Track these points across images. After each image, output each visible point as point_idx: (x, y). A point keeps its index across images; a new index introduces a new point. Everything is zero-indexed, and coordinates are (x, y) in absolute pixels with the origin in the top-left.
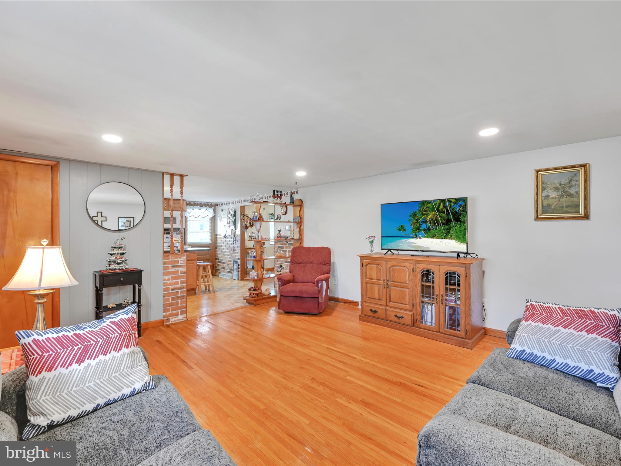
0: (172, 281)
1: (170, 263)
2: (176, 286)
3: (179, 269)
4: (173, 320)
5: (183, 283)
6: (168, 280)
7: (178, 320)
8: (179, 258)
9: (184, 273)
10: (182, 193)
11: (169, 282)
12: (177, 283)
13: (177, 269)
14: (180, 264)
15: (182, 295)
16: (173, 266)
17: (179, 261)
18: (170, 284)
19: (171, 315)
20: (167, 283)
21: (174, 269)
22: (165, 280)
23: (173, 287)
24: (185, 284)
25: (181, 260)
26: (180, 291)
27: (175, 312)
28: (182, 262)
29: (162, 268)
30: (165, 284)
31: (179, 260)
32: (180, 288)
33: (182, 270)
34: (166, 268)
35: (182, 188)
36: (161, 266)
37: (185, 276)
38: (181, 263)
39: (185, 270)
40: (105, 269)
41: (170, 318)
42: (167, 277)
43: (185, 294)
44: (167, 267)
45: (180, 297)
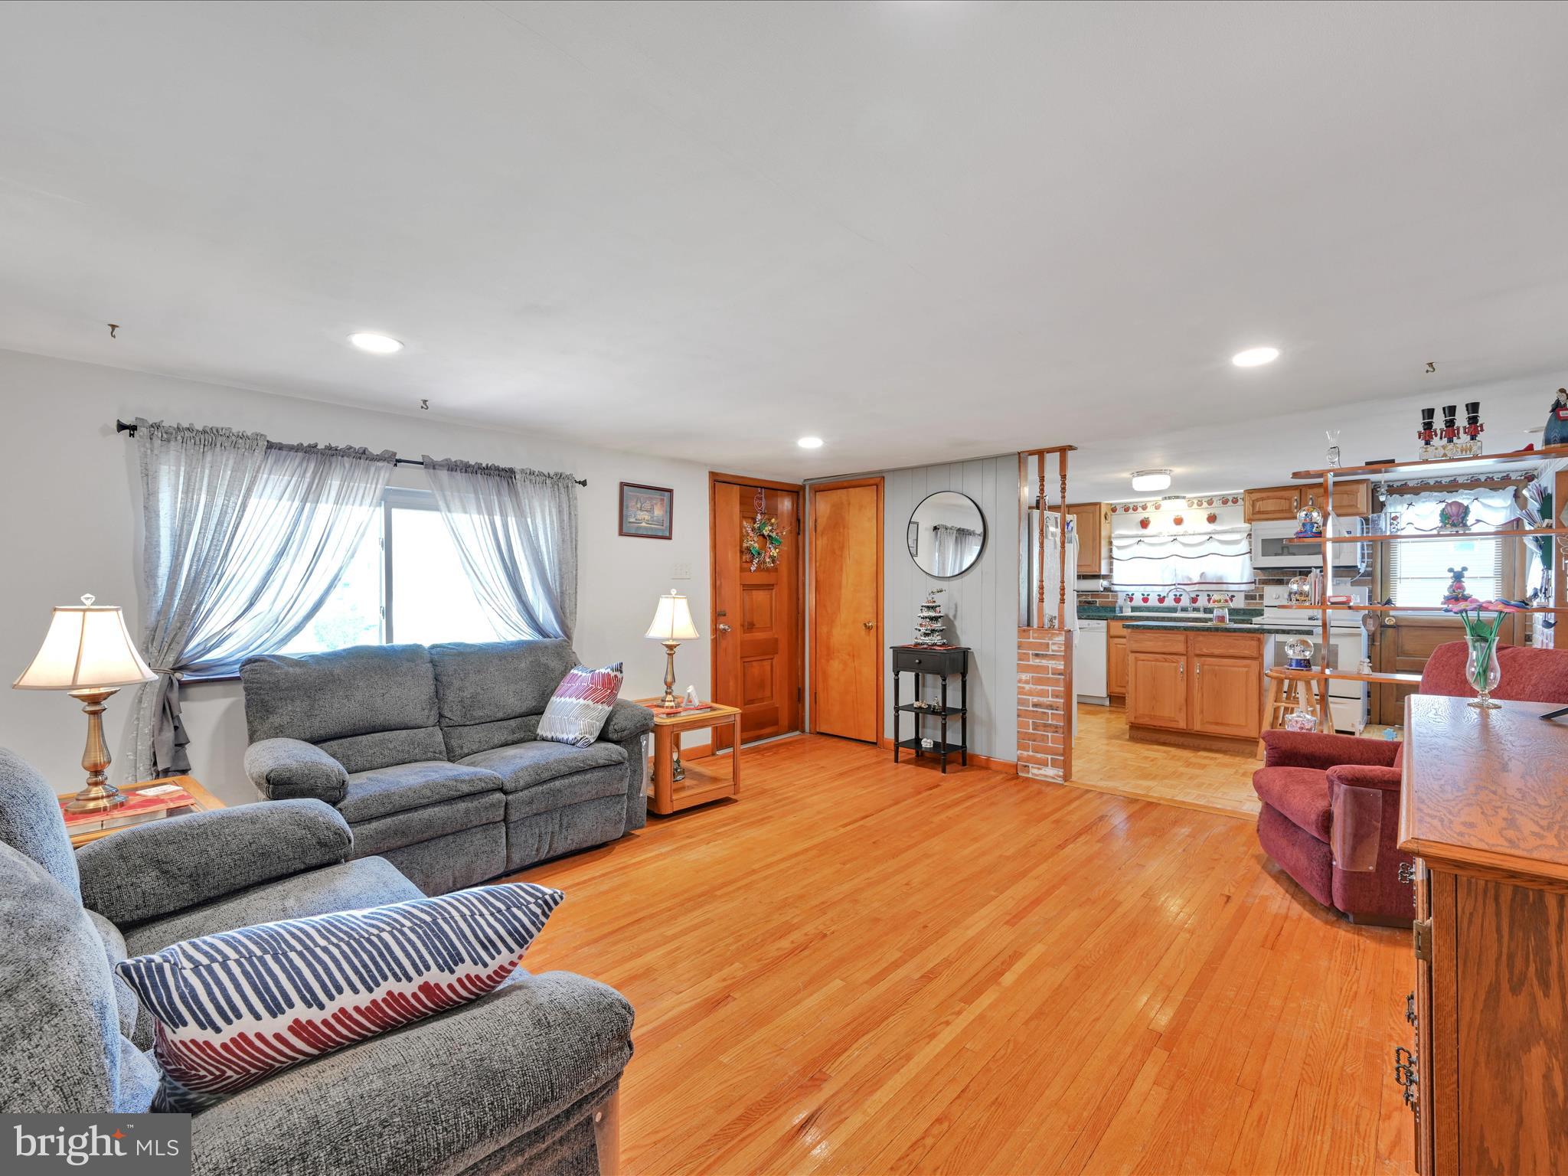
0: (1034, 687)
1: (1031, 646)
2: (1041, 699)
3: (1051, 664)
4: (1035, 772)
5: (1057, 697)
6: (1027, 682)
7: (1046, 776)
8: (1050, 639)
9: (1059, 674)
10: (1063, 490)
11: (1027, 687)
12: (1041, 694)
13: (1043, 661)
14: (1050, 653)
15: (1054, 723)
16: (1037, 655)
17: (1048, 644)
18: (1030, 693)
19: (1029, 759)
20: (1023, 688)
21: (1037, 662)
22: (1020, 681)
23: (1036, 699)
24: (1062, 701)
25: (1053, 644)
26: (1050, 712)
27: (1039, 755)
28: (1055, 648)
29: (1016, 657)
30: (1021, 691)
31: (1050, 642)
32: (1051, 707)
33: (1054, 666)
34: (1022, 657)
35: (1064, 477)
36: (1014, 651)
37: (1062, 681)
38: (1053, 651)
39: (1062, 667)
40: (913, 643)
41: (1031, 765)
42: (1024, 676)
43: (1062, 724)
44: (1024, 653)
45: (1050, 725)
